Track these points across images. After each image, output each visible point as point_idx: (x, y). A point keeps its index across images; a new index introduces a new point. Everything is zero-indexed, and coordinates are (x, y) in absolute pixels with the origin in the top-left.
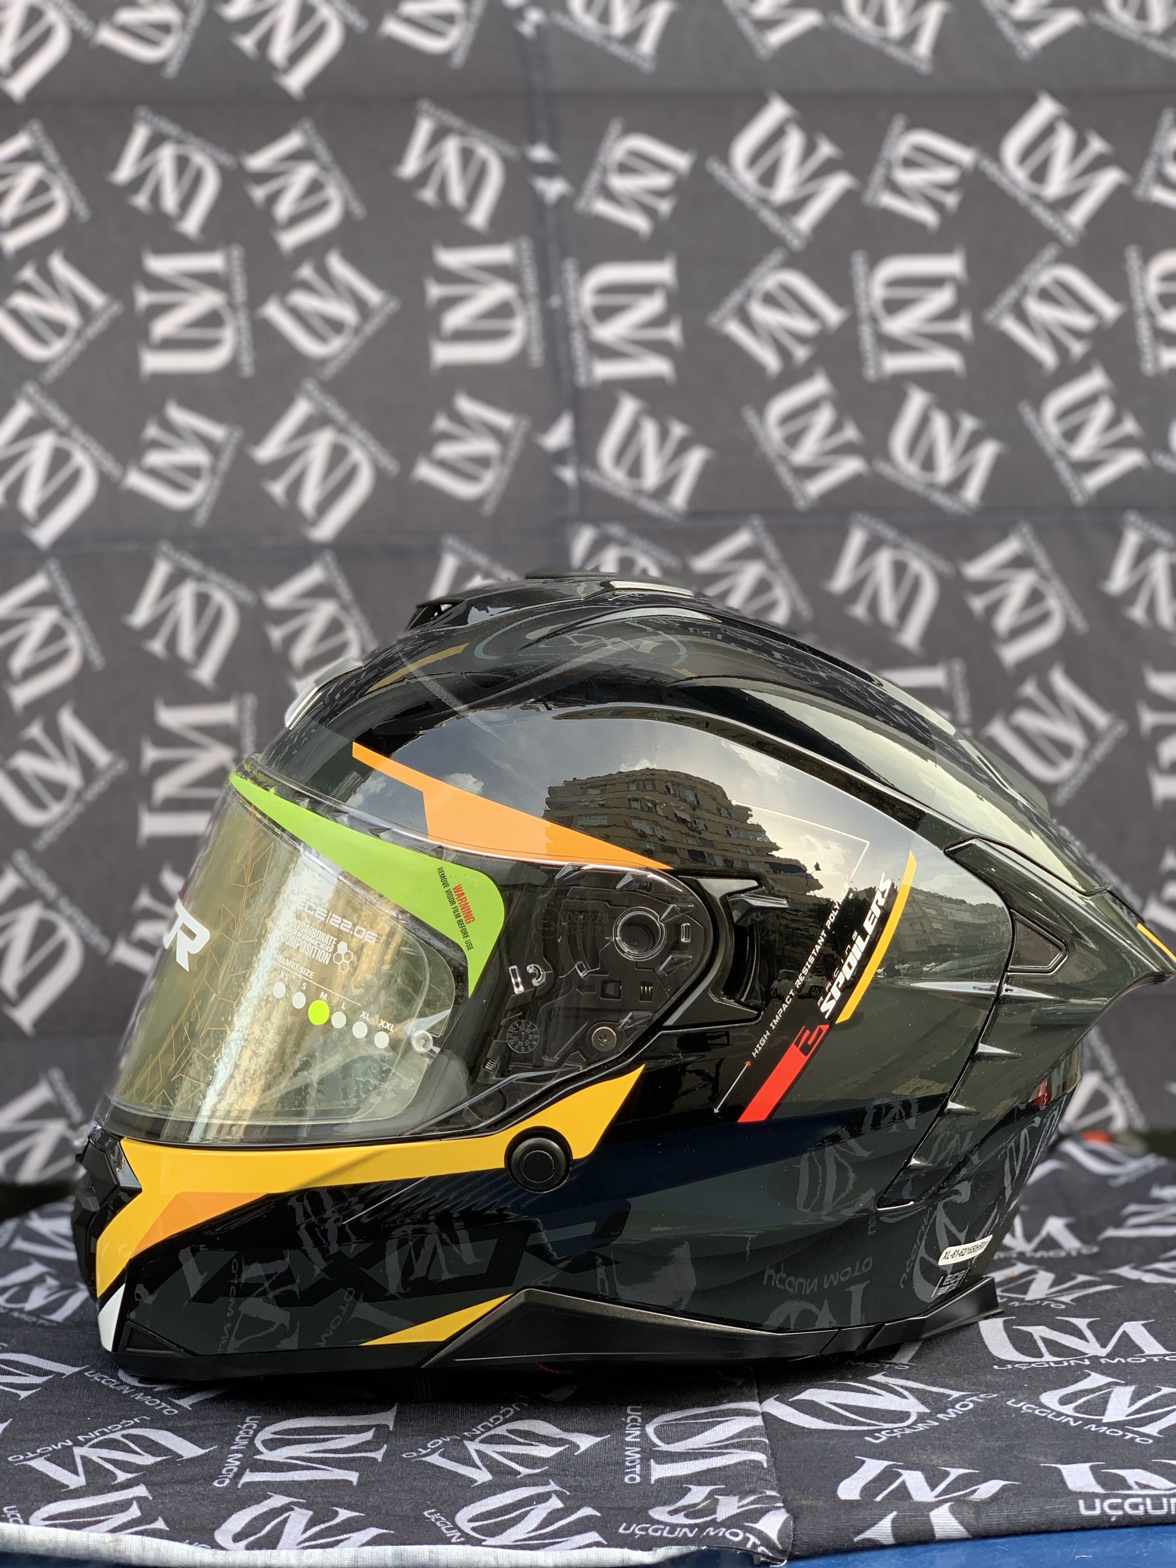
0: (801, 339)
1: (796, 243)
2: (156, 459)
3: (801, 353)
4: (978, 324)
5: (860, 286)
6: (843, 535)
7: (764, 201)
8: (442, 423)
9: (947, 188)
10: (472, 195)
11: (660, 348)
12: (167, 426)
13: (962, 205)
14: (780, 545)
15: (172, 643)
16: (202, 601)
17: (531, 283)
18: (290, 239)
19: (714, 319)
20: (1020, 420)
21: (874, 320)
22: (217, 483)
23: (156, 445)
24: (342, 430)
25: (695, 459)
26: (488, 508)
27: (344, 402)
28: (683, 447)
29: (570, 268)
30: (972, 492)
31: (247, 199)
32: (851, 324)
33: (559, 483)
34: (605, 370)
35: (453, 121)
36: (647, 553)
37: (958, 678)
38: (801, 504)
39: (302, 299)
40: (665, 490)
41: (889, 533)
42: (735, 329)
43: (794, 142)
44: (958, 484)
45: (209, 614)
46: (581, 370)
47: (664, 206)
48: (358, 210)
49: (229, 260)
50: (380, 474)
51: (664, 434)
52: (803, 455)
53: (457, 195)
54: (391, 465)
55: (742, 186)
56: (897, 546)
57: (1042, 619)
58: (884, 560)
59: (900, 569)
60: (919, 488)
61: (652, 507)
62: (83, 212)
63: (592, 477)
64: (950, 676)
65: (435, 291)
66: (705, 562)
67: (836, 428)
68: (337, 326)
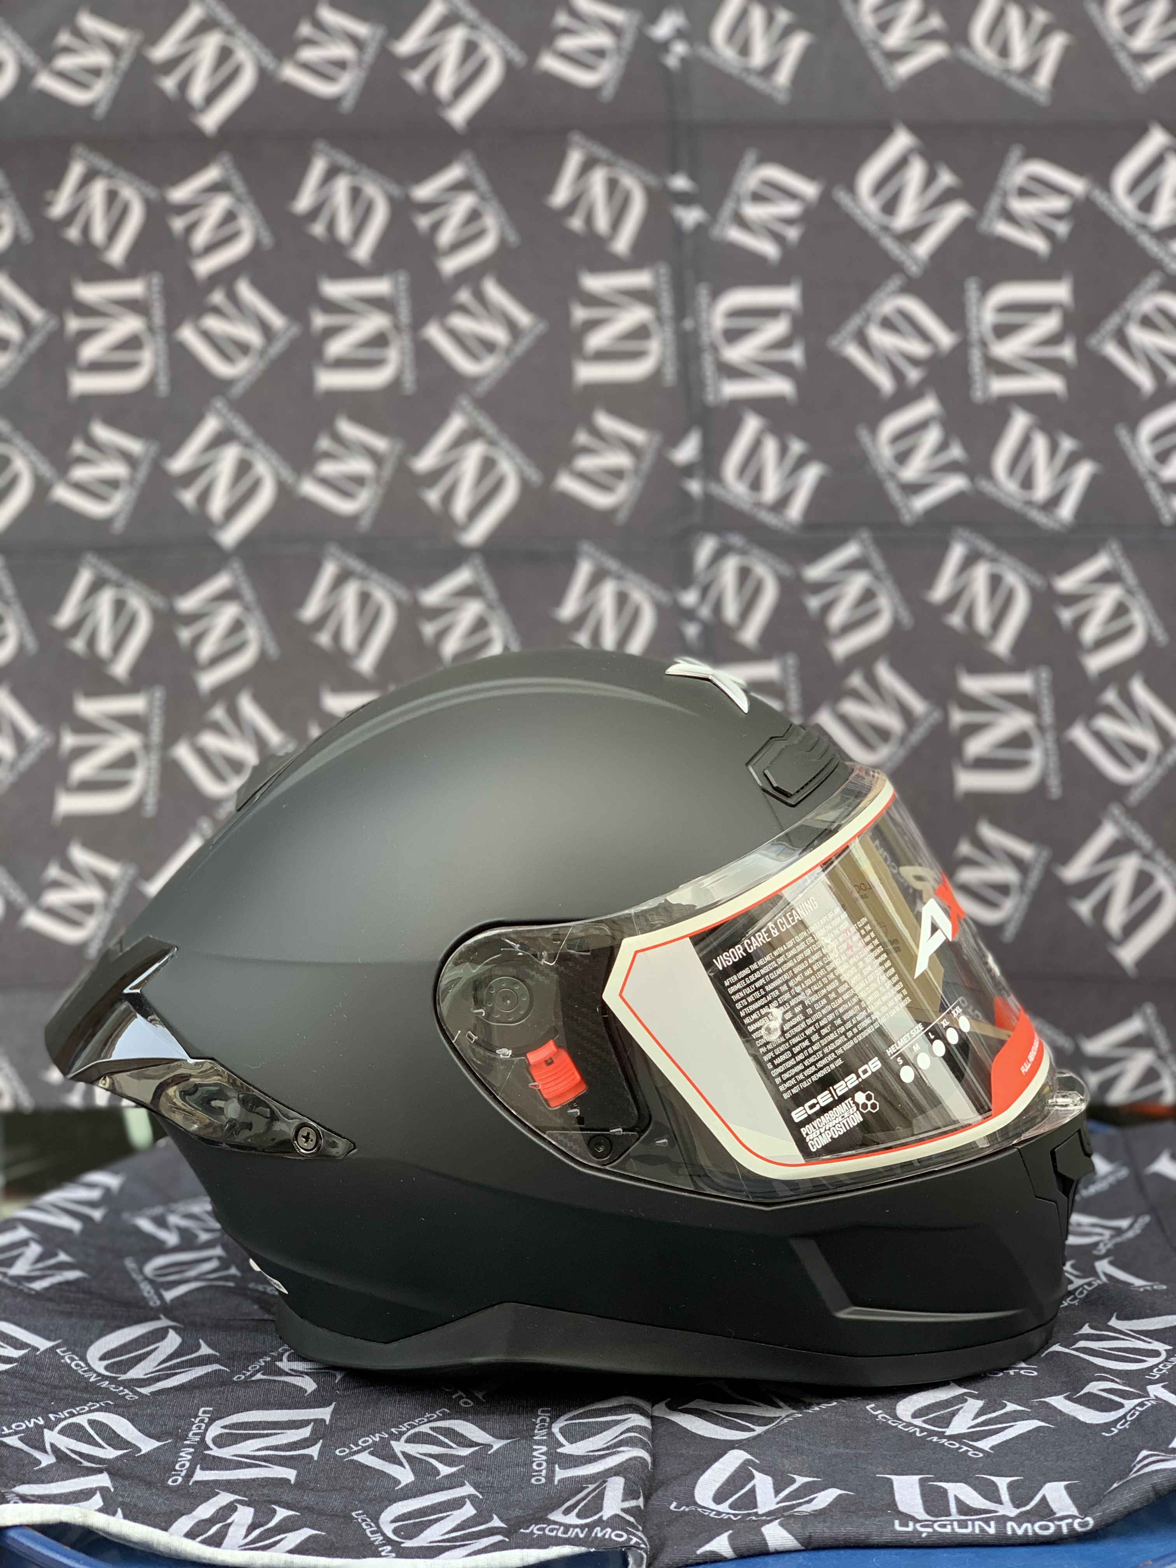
0: (914, 361)
1: (914, 270)
2: (327, 468)
3: (914, 375)
4: (1082, 350)
5: (972, 311)
6: (944, 548)
7: (886, 229)
8: (581, 438)
9: (1058, 217)
10: (616, 223)
11: (784, 369)
12: (337, 438)
13: (1072, 233)
14: (886, 556)
15: (337, 636)
16: (364, 598)
17: (667, 306)
18: (450, 265)
19: (834, 342)
20: (1116, 441)
21: (984, 344)
22: (380, 491)
23: (327, 455)
24: (492, 443)
25: (812, 474)
26: (622, 517)
27: (494, 417)
28: (801, 462)
29: (703, 292)
30: (1067, 510)
31: (413, 227)
32: (962, 348)
33: (686, 495)
34: (732, 389)
35: (601, 152)
36: (764, 561)
37: (1044, 684)
38: (907, 518)
39: (459, 322)
40: (782, 503)
41: (987, 547)
42: (853, 352)
43: (916, 171)
44: (1053, 502)
45: (370, 610)
46: (710, 389)
47: (793, 234)
48: (513, 238)
49: (396, 285)
50: (525, 485)
51: (783, 450)
52: (911, 472)
53: (602, 223)
54: (535, 476)
55: (866, 214)
56: (993, 560)
57: (1126, 631)
58: (981, 573)
59: (995, 581)
60: (1017, 505)
61: (770, 519)
62: (267, 240)
63: (716, 490)
64: (1037, 682)
65: (580, 314)
66: (816, 572)
67: (942, 447)
68: (489, 346)
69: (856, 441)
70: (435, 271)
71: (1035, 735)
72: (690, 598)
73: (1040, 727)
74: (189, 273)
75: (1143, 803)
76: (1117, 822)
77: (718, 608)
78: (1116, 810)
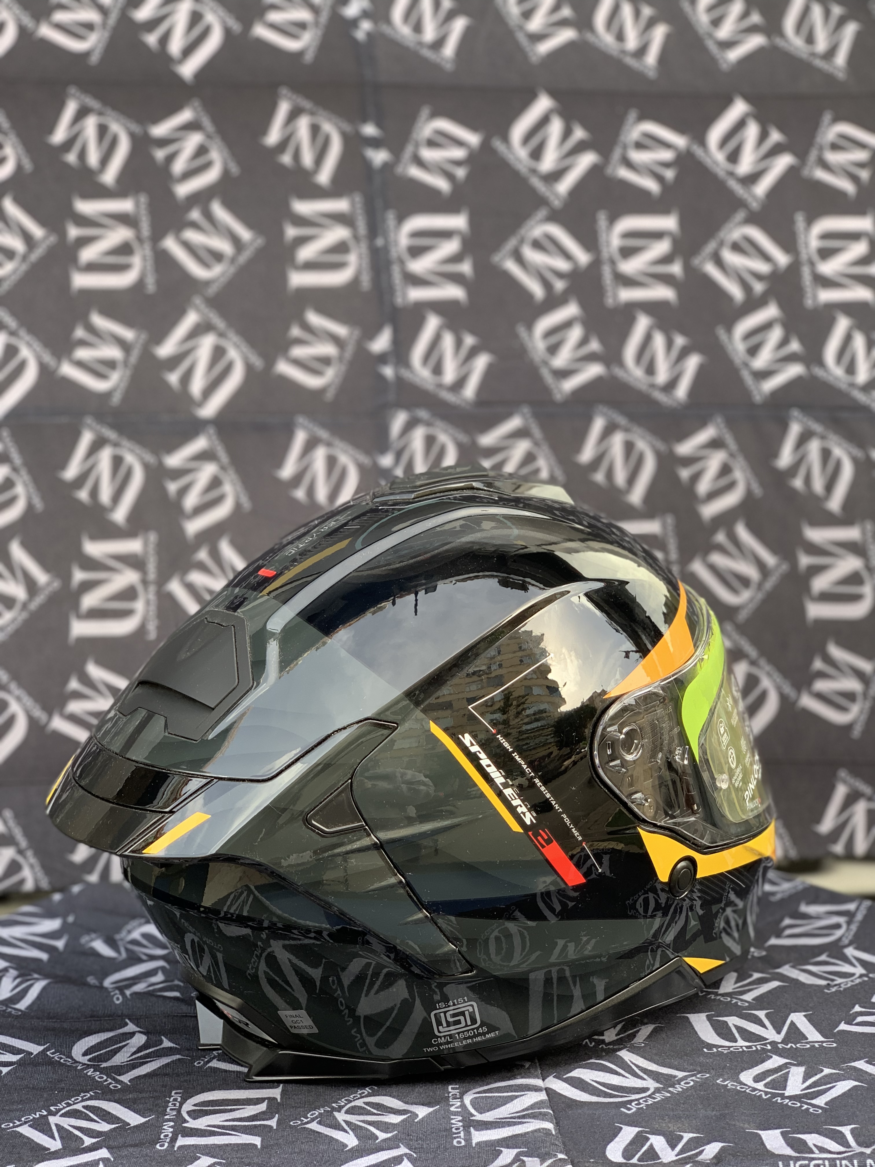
0: (560, 275)
1: (557, 203)
2: (82, 354)
3: (559, 285)
4: (687, 268)
5: (603, 237)
6: (588, 421)
7: (534, 171)
8: (296, 331)
9: (666, 165)
10: (319, 160)
11: (457, 278)
12: (91, 329)
13: (678, 178)
14: (543, 427)
15: (94, 492)
16: (117, 461)
17: (362, 228)
18: (183, 190)
19: (496, 258)
20: (717, 339)
21: (613, 262)
22: (128, 373)
23: (83, 343)
24: (221, 335)
25: (482, 362)
26: (330, 396)
27: (223, 314)
28: (473, 352)
29: (391, 217)
30: (682, 391)
31: (151, 158)
32: (596, 265)
33: (382, 378)
34: (416, 294)
35: (306, 104)
36: (446, 431)
37: (670, 528)
38: (558, 397)
39: (192, 236)
40: (459, 385)
41: (622, 420)
42: (511, 266)
43: (556, 127)
44: (671, 385)
45: (122, 472)
46: (399, 294)
47: (461, 173)
48: (234, 169)
49: (137, 204)
50: (249, 368)
51: (459, 343)
52: (560, 361)
53: (307, 160)
54: (257, 362)
55: (518, 159)
56: (627, 430)
57: (731, 486)
58: (617, 440)
59: (629, 447)
60: (643, 387)
61: (449, 397)
62: (28, 165)
63: (406, 374)
64: (664, 526)
65: (291, 232)
66: (488, 439)
67: (584, 342)
68: (218, 256)
69: (516, 336)
70: (171, 195)
72: (386, 461)
75: (749, 621)
76: (729, 636)
77: (409, 466)
78: (728, 627)
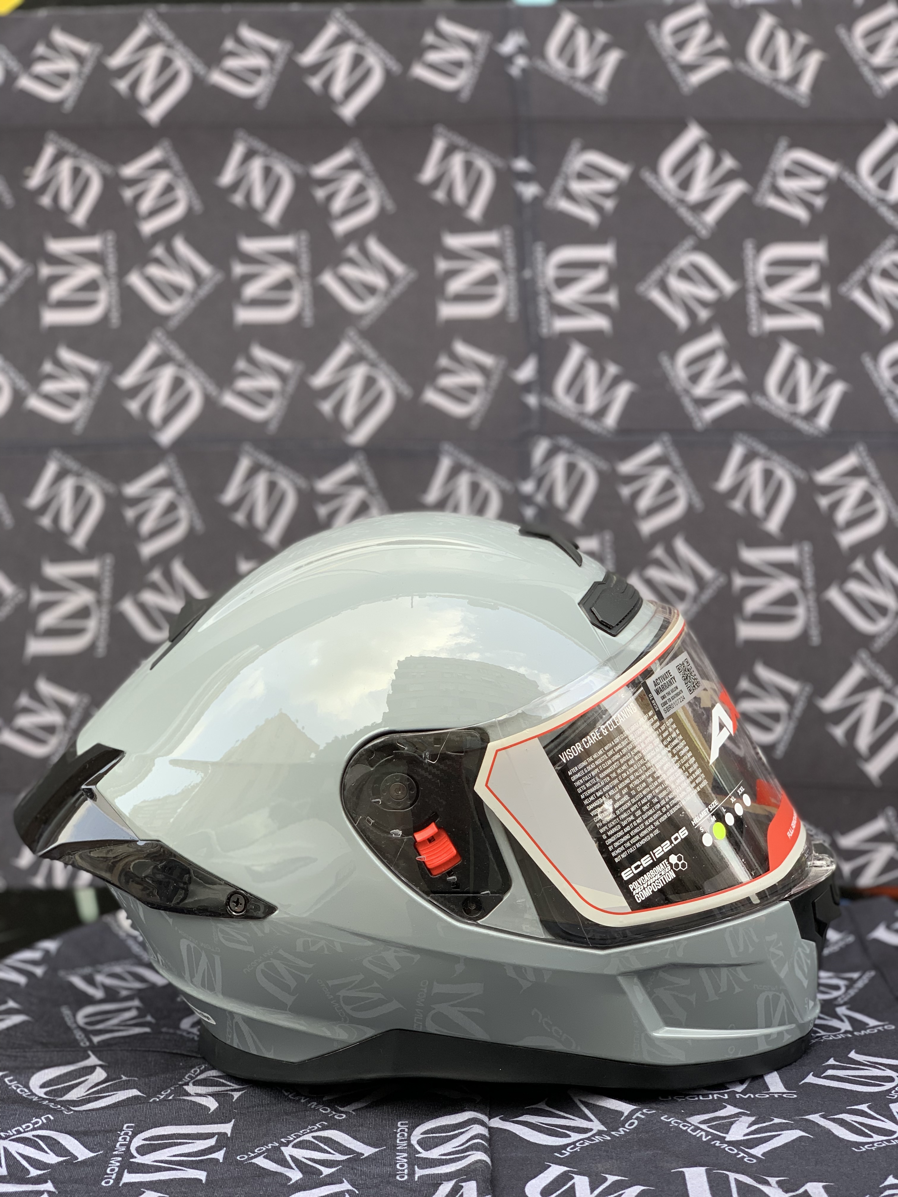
0: (704, 304)
1: (704, 233)
2: (243, 384)
3: (704, 314)
4: (835, 295)
5: (749, 265)
6: (727, 449)
7: (682, 201)
8: (443, 362)
9: (816, 192)
10: (471, 195)
11: (602, 309)
12: (252, 361)
13: (827, 205)
14: (682, 455)
15: (250, 516)
16: (272, 486)
17: (511, 260)
18: (341, 227)
19: (641, 288)
20: (862, 366)
21: (758, 291)
22: (285, 402)
23: (244, 374)
24: (373, 365)
25: (624, 391)
26: (475, 423)
27: (376, 345)
28: (615, 382)
29: (539, 249)
30: (824, 419)
31: (312, 198)
32: (741, 294)
33: (525, 407)
34: (562, 324)
35: (460, 141)
36: (586, 459)
37: (807, 556)
38: (698, 425)
39: (348, 271)
40: (601, 413)
41: (762, 449)
42: (657, 296)
43: (705, 157)
44: (813, 413)
45: (276, 496)
46: (544, 324)
47: (609, 204)
48: (390, 206)
49: (299, 242)
50: (399, 398)
51: (602, 372)
52: (702, 389)
53: (460, 195)
54: (407, 391)
55: (666, 190)
56: (766, 458)
57: (871, 514)
58: (757, 469)
59: (768, 475)
60: (785, 416)
61: (590, 425)
62: (198, 207)
63: (549, 402)
64: (801, 553)
65: (442, 265)
66: (627, 467)
67: (726, 370)
68: (372, 290)
69: (659, 365)
70: (329, 232)
71: (799, 595)
72: (528, 487)
73: (803, 589)
74: (136, 232)
75: (884, 650)
76: (864, 664)
77: (550, 495)
78: (863, 655)
